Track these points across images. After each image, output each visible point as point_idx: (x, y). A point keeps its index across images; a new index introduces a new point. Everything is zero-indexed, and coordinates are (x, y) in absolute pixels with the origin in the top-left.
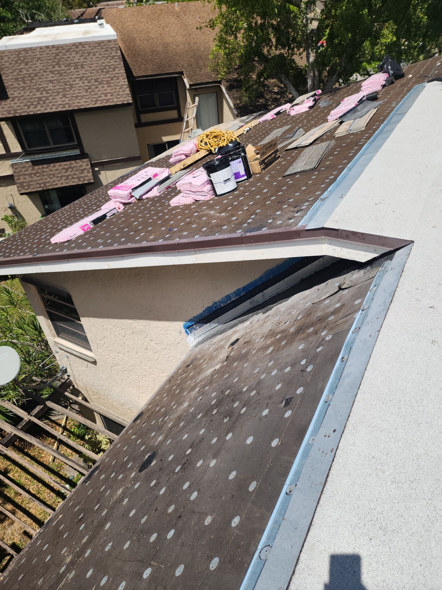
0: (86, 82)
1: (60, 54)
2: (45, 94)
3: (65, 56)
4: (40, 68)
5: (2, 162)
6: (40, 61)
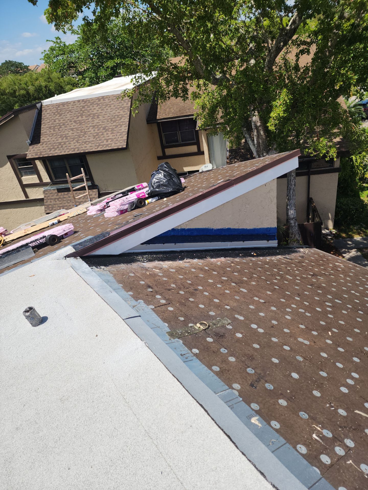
0: (96, 129)
1: (86, 107)
2: (64, 140)
3: (89, 109)
4: (68, 118)
5: (38, 188)
6: (70, 113)
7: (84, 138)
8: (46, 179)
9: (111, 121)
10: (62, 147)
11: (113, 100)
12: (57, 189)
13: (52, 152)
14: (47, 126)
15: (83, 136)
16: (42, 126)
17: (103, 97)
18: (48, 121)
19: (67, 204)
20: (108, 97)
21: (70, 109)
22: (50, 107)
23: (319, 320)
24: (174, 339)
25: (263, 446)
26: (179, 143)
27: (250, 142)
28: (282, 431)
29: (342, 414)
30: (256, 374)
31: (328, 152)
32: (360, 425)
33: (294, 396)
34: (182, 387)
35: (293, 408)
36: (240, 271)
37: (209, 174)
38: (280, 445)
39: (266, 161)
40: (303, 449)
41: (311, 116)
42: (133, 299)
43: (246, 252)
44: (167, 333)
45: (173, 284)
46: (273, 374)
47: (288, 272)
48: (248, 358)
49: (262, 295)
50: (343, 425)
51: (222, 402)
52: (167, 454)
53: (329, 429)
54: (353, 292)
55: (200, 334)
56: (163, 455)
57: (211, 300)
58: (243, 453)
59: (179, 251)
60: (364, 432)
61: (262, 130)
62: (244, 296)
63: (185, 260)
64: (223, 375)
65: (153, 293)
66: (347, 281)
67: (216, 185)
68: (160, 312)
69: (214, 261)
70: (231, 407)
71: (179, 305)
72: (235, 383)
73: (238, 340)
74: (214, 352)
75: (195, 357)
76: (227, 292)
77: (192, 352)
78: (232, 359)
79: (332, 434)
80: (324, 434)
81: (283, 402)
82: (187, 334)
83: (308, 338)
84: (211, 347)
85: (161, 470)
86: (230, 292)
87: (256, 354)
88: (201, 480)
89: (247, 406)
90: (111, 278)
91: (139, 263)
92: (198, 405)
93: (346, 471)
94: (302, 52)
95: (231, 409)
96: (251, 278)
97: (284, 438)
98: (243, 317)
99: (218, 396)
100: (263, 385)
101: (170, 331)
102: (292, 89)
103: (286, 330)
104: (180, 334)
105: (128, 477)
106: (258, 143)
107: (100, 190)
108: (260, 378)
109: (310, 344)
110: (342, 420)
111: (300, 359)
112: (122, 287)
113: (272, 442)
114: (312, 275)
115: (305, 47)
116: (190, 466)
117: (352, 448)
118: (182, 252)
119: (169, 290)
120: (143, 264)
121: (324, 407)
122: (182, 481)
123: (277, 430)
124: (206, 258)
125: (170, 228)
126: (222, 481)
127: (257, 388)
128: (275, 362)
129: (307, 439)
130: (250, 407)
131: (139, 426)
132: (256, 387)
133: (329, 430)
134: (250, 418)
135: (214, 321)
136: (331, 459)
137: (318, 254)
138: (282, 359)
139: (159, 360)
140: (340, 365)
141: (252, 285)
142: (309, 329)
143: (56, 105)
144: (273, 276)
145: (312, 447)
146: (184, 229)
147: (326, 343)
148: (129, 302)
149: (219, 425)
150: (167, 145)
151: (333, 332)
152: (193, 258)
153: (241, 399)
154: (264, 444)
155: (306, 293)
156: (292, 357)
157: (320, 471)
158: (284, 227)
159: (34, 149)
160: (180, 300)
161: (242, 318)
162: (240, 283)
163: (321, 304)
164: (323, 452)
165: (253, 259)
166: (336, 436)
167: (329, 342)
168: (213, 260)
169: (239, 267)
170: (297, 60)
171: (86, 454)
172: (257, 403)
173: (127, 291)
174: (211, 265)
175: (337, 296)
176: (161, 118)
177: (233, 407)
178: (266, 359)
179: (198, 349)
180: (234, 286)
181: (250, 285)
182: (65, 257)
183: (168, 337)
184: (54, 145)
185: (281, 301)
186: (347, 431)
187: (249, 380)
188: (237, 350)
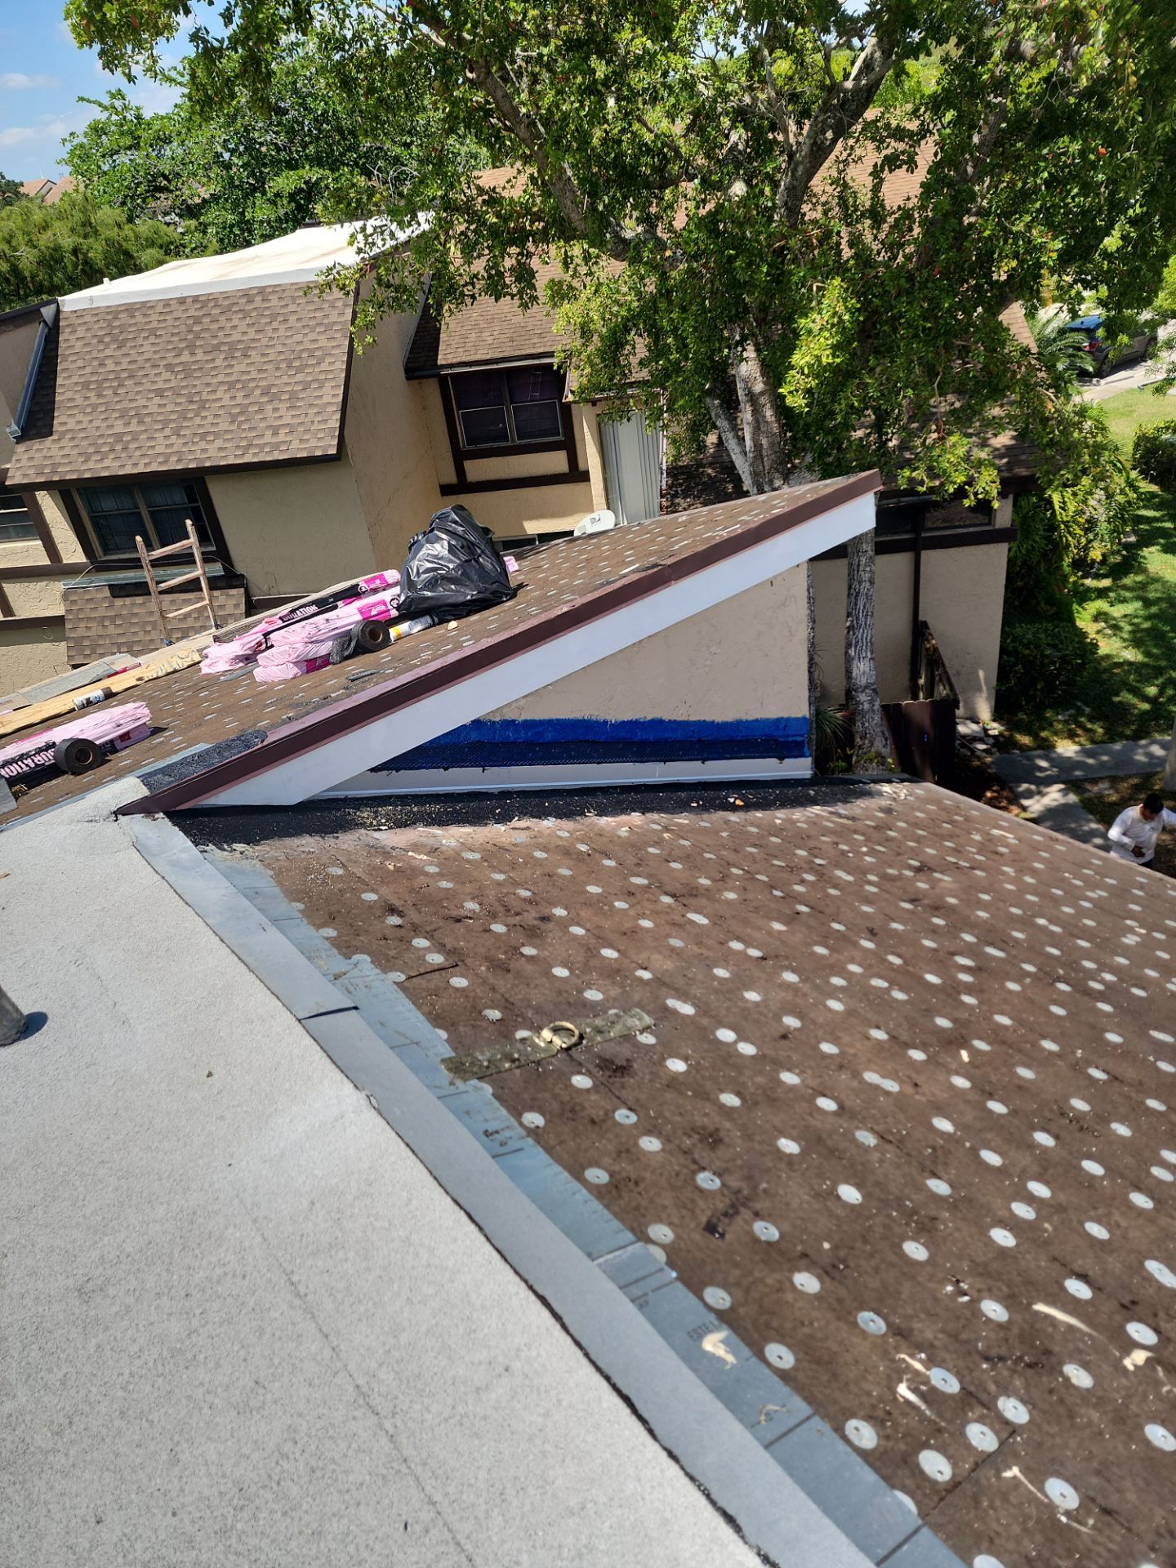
0: (240, 394)
1: (206, 320)
2: (134, 427)
3: (214, 326)
4: (146, 356)
5: (44, 583)
6: (152, 339)
7: (198, 421)
8: (72, 552)
9: (289, 367)
10: (125, 449)
11: (294, 298)
12: (110, 586)
13: (91, 465)
14: (75, 379)
15: (197, 415)
16: (59, 381)
17: (262, 291)
18: (80, 363)
19: (141, 636)
20: (278, 290)
21: (154, 325)
22: (88, 318)
23: (930, 1013)
24: (465, 1080)
25: (737, 1427)
26: (510, 443)
27: (732, 445)
28: (801, 1376)
29: (992, 1315)
30: (725, 1191)
31: (970, 482)
32: (1048, 1352)
33: (843, 1261)
34: (483, 1239)
35: (840, 1301)
36: (688, 856)
37: (598, 546)
38: (791, 1424)
39: (774, 507)
40: (865, 1435)
41: (920, 364)
42: (335, 951)
43: (711, 796)
44: (443, 1061)
45: (473, 899)
46: (781, 1192)
47: (841, 860)
48: (701, 1141)
49: (756, 934)
50: (994, 1352)
51: (610, 1287)
52: (425, 1464)
53: (950, 1366)
54: (1042, 922)
55: (552, 1064)
56: (413, 1466)
57: (591, 952)
58: (672, 1455)
59: (496, 792)
60: (1061, 1373)
61: (768, 406)
62: (698, 936)
63: (515, 823)
64: (620, 1197)
65: (402, 932)
66: (1024, 888)
67: (616, 581)
68: (424, 994)
69: (608, 824)
70: (641, 1303)
71: (488, 969)
72: (655, 1222)
73: (674, 1082)
74: (593, 1122)
75: (530, 1141)
76: (646, 923)
77: (521, 1124)
78: (651, 1144)
79: (961, 1382)
80: (933, 1382)
81: (807, 1282)
82: (507, 1065)
83: (896, 1072)
84: (586, 1104)
85: (404, 1517)
86: (656, 925)
87: (728, 1125)
88: (534, 1546)
89: (691, 1296)
90: (265, 881)
91: (363, 831)
92: (533, 1297)
93: (998, 1503)
94: (892, 162)
95: (641, 1307)
96: (723, 879)
97: (805, 1399)
98: (694, 1005)
99: (600, 1265)
100: (746, 1227)
101: (453, 1054)
102: (861, 279)
103: (827, 1048)
104: (485, 1064)
105: (293, 1544)
106: (758, 446)
107: (253, 589)
108: (737, 1204)
109: (900, 1092)
110: (992, 1335)
111: (867, 1138)
112: (301, 912)
113: (767, 1414)
114: (918, 870)
115: (901, 146)
116: (498, 1501)
117: (1021, 1426)
118: (505, 794)
119: (459, 921)
120: (377, 835)
121: (939, 1296)
122: (471, 1550)
123: (784, 1375)
124: (582, 814)
125: (466, 719)
126: (602, 1547)
127: (728, 1237)
128: (788, 1151)
129: (881, 1399)
130: (701, 1299)
131: (336, 1373)
132: (722, 1235)
133: (948, 1370)
134: (700, 1337)
135: (598, 1022)
136: (955, 1466)
137: (938, 802)
138: (812, 1140)
139: (410, 1153)
140: (992, 1158)
141: (728, 902)
142: (899, 1044)
143: (108, 313)
144: (792, 871)
145: (895, 1425)
146: (513, 721)
147: (952, 1087)
148: (322, 963)
149: (599, 1363)
150: (472, 447)
151: (974, 1052)
152: (541, 814)
153: (674, 1274)
154: (741, 1420)
155: (895, 925)
156: (844, 1134)
157: (918, 1504)
158: (839, 715)
159: (32, 453)
160: (493, 952)
161: (687, 1009)
162: (687, 895)
163: (941, 961)
164: (928, 1440)
165: (734, 817)
166: (972, 1388)
167: (961, 1082)
168: (604, 821)
169: (687, 843)
170: (876, 189)
171: (159, 1472)
172: (725, 1286)
173: (318, 927)
174: (598, 838)
175: (991, 934)
176: (449, 362)
177: (647, 1303)
178: (760, 1143)
179: (543, 1114)
180: (669, 906)
181: (718, 901)
182: (116, 813)
183: (445, 1074)
184: (100, 441)
185: (813, 954)
186: (1006, 1373)
187: (703, 1211)
188: (667, 1114)
